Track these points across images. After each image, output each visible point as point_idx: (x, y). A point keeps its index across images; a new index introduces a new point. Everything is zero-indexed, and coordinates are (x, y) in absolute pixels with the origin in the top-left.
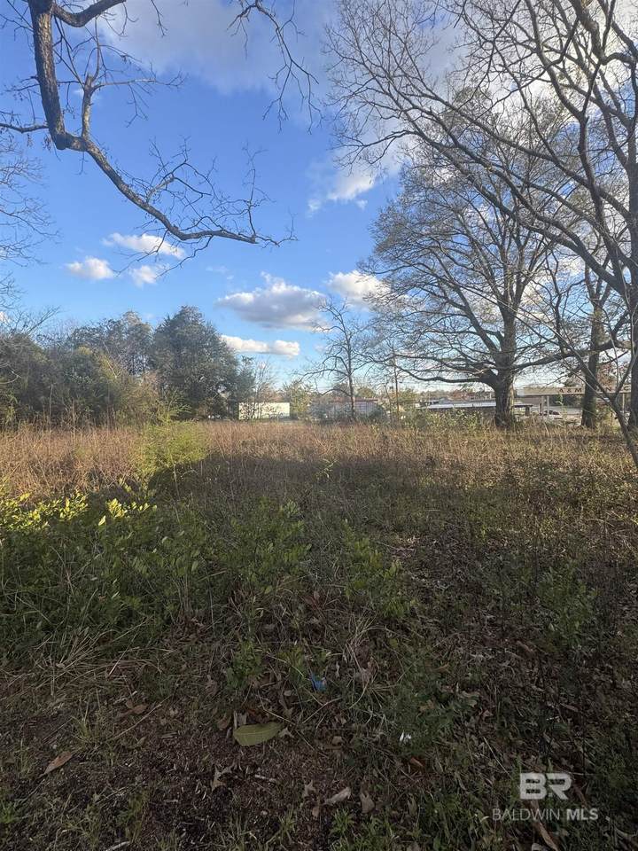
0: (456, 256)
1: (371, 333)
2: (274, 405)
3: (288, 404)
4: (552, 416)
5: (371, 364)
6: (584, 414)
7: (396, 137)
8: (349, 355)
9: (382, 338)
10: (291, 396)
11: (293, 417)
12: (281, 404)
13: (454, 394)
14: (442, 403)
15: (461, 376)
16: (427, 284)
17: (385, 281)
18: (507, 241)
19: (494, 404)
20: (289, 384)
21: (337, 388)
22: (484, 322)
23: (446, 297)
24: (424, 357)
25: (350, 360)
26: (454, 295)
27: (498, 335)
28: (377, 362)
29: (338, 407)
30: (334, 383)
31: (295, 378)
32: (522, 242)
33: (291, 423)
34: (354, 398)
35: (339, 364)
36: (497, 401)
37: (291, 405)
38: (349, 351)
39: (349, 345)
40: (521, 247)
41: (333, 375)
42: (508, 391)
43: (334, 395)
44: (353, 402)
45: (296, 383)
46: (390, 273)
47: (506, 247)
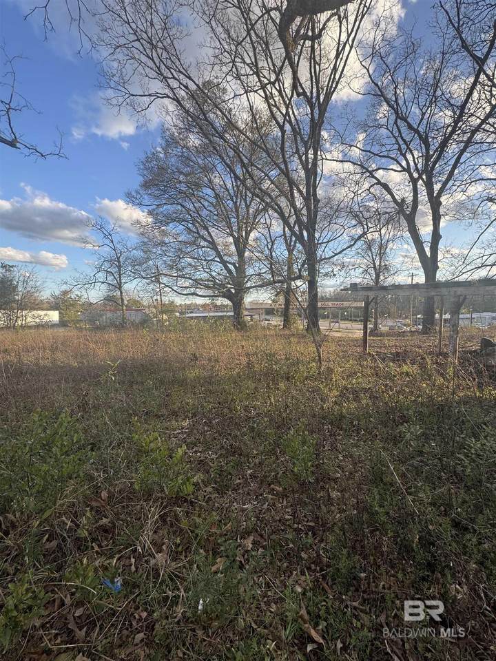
0: (206, 204)
1: (138, 254)
2: (42, 313)
3: (57, 312)
4: (266, 322)
5: (139, 280)
6: (284, 320)
7: (158, 97)
8: (120, 270)
9: (148, 259)
10: (59, 303)
11: (63, 323)
12: (49, 312)
13: (204, 306)
14: (196, 313)
15: (210, 292)
16: (183, 221)
17: (150, 213)
18: (239, 200)
19: (232, 314)
20: (57, 293)
21: (108, 299)
22: (225, 255)
23: (198, 233)
24: (183, 277)
25: (120, 275)
26: (204, 232)
27: (234, 264)
28: (144, 278)
29: (109, 315)
30: (106, 294)
31: (64, 287)
32: (248, 202)
33: (61, 330)
34: (125, 308)
35: (110, 278)
36: (235, 311)
37: (60, 313)
38: (119, 267)
39: (119, 262)
40: (248, 207)
41: (104, 288)
42: (241, 305)
43: (105, 305)
44: (123, 312)
45: (65, 293)
46: (155, 207)
47: (238, 203)
